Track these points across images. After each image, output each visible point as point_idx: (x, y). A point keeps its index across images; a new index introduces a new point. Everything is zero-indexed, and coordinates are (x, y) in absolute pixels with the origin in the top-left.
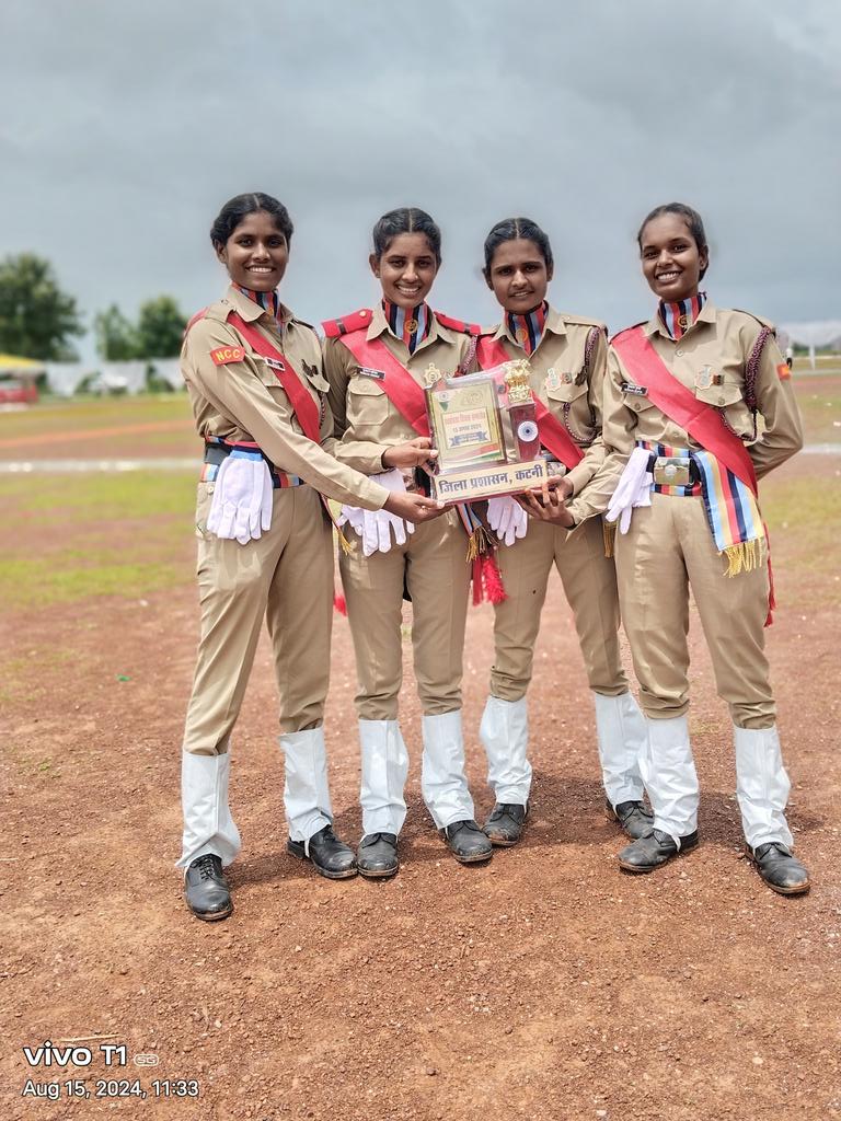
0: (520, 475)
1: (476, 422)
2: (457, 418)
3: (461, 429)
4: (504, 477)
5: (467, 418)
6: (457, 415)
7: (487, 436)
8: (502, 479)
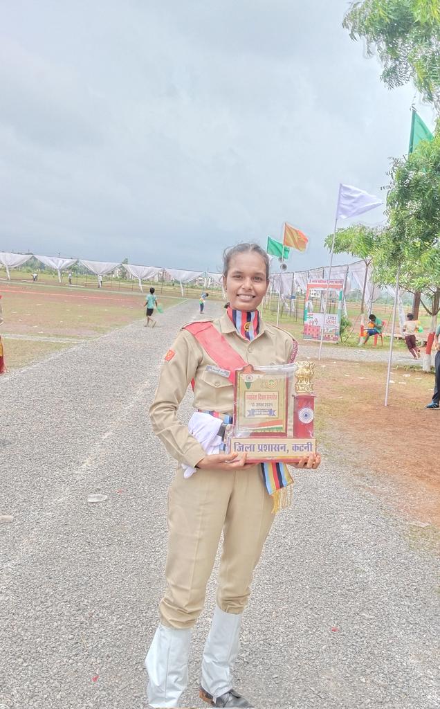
0: (295, 448)
1: (270, 401)
2: (256, 396)
3: (258, 404)
4: (284, 447)
5: (264, 397)
6: (257, 393)
7: (276, 413)
8: (281, 448)
